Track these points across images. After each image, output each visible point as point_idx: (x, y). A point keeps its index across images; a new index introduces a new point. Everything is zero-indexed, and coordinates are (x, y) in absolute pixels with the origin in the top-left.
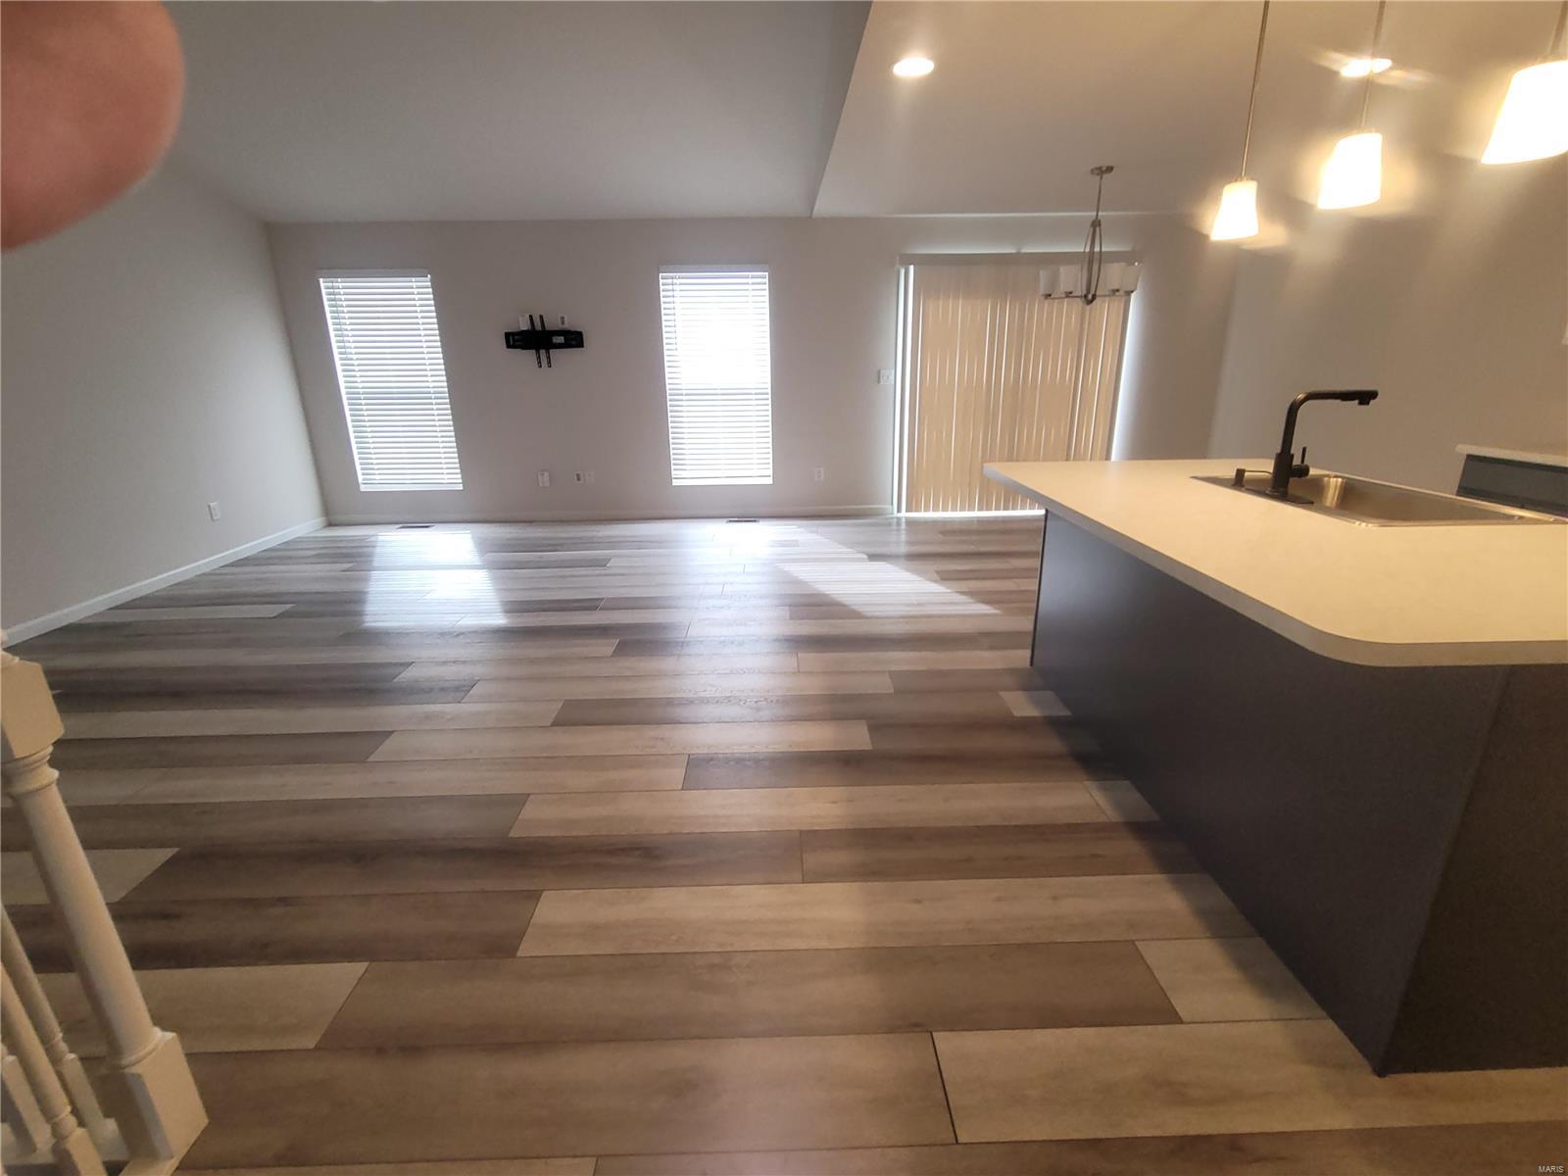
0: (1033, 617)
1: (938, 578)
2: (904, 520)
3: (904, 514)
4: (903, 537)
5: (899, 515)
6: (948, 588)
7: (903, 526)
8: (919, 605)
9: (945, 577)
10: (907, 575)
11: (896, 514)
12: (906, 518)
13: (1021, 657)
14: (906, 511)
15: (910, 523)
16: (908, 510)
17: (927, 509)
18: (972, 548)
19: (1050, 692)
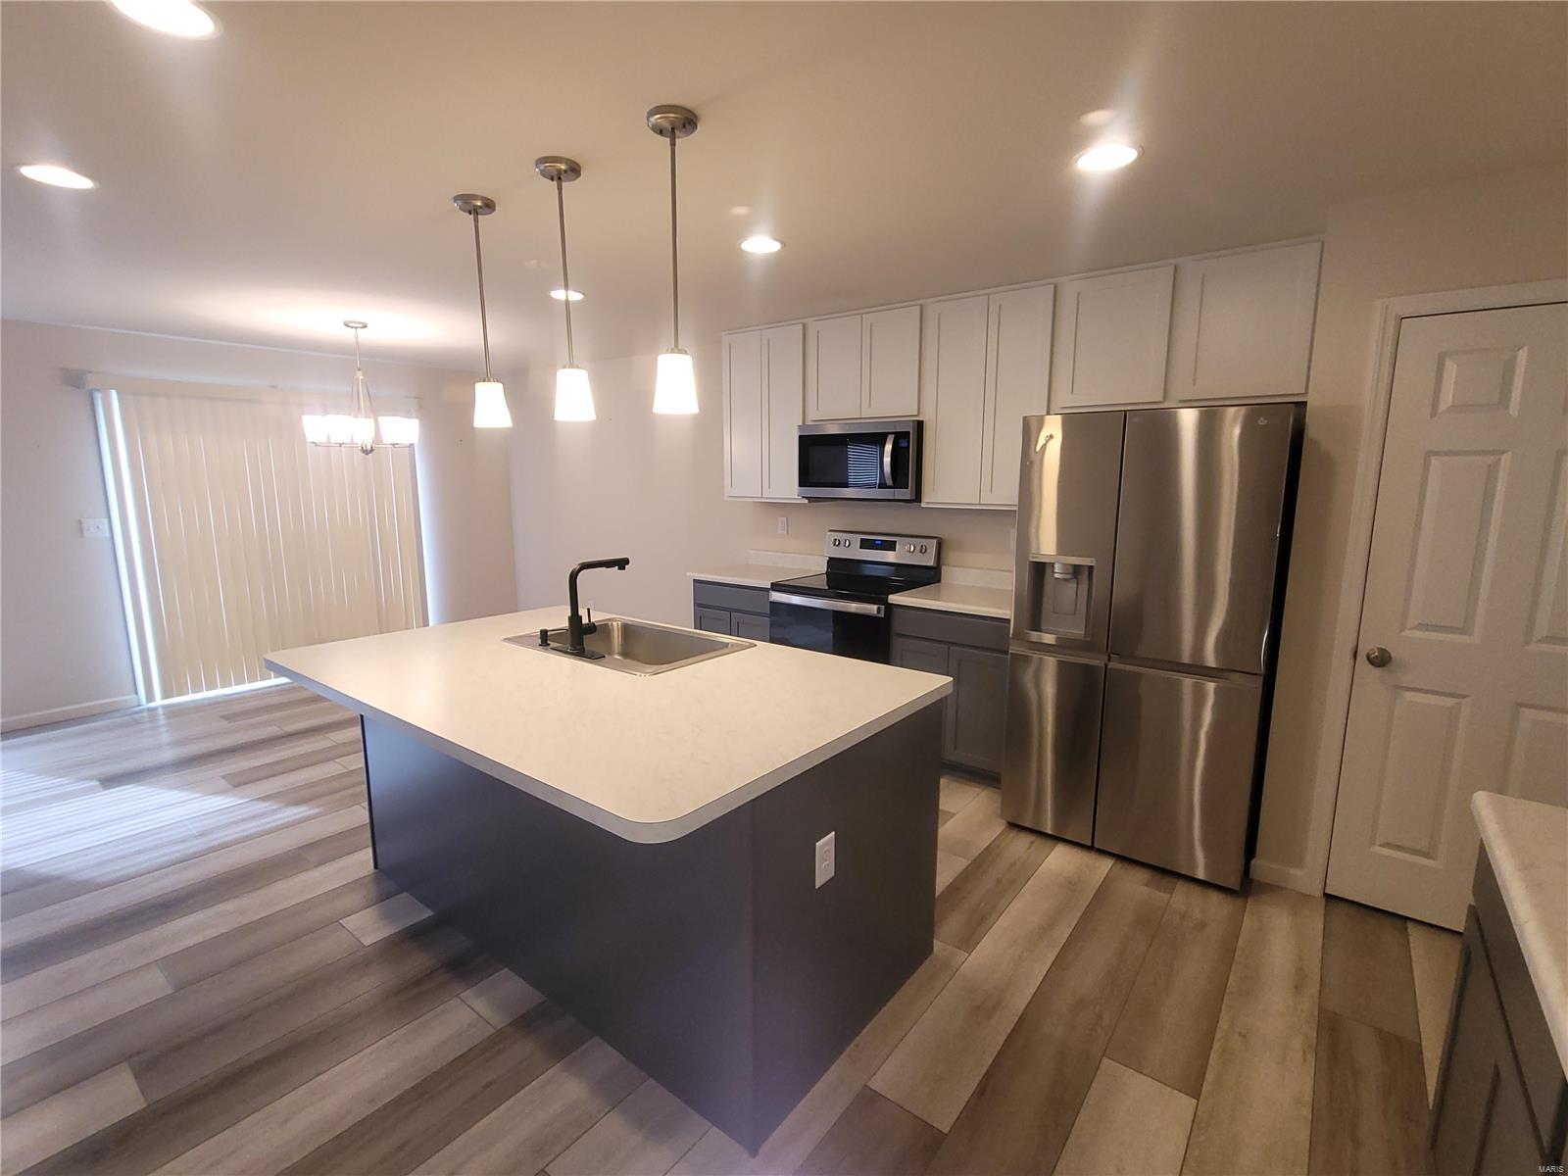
0: (366, 804)
1: (229, 786)
2: (160, 711)
3: (159, 701)
4: (165, 737)
5: (152, 705)
6: (242, 798)
7: (162, 721)
8: (202, 834)
9: (238, 782)
10: (175, 795)
11: (145, 705)
12: (165, 707)
13: (361, 862)
14: (163, 699)
15: (173, 712)
16: (166, 695)
17: (197, 689)
18: (273, 731)
19: (405, 894)
